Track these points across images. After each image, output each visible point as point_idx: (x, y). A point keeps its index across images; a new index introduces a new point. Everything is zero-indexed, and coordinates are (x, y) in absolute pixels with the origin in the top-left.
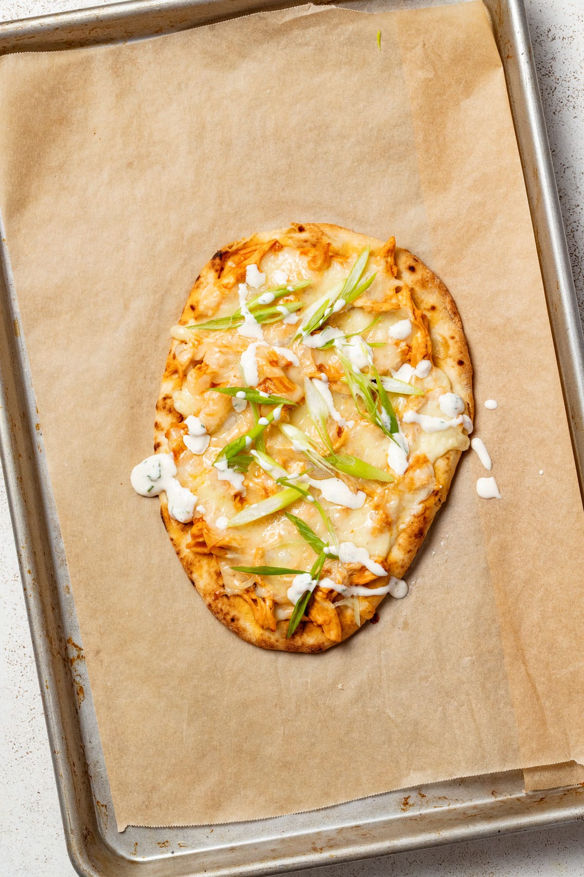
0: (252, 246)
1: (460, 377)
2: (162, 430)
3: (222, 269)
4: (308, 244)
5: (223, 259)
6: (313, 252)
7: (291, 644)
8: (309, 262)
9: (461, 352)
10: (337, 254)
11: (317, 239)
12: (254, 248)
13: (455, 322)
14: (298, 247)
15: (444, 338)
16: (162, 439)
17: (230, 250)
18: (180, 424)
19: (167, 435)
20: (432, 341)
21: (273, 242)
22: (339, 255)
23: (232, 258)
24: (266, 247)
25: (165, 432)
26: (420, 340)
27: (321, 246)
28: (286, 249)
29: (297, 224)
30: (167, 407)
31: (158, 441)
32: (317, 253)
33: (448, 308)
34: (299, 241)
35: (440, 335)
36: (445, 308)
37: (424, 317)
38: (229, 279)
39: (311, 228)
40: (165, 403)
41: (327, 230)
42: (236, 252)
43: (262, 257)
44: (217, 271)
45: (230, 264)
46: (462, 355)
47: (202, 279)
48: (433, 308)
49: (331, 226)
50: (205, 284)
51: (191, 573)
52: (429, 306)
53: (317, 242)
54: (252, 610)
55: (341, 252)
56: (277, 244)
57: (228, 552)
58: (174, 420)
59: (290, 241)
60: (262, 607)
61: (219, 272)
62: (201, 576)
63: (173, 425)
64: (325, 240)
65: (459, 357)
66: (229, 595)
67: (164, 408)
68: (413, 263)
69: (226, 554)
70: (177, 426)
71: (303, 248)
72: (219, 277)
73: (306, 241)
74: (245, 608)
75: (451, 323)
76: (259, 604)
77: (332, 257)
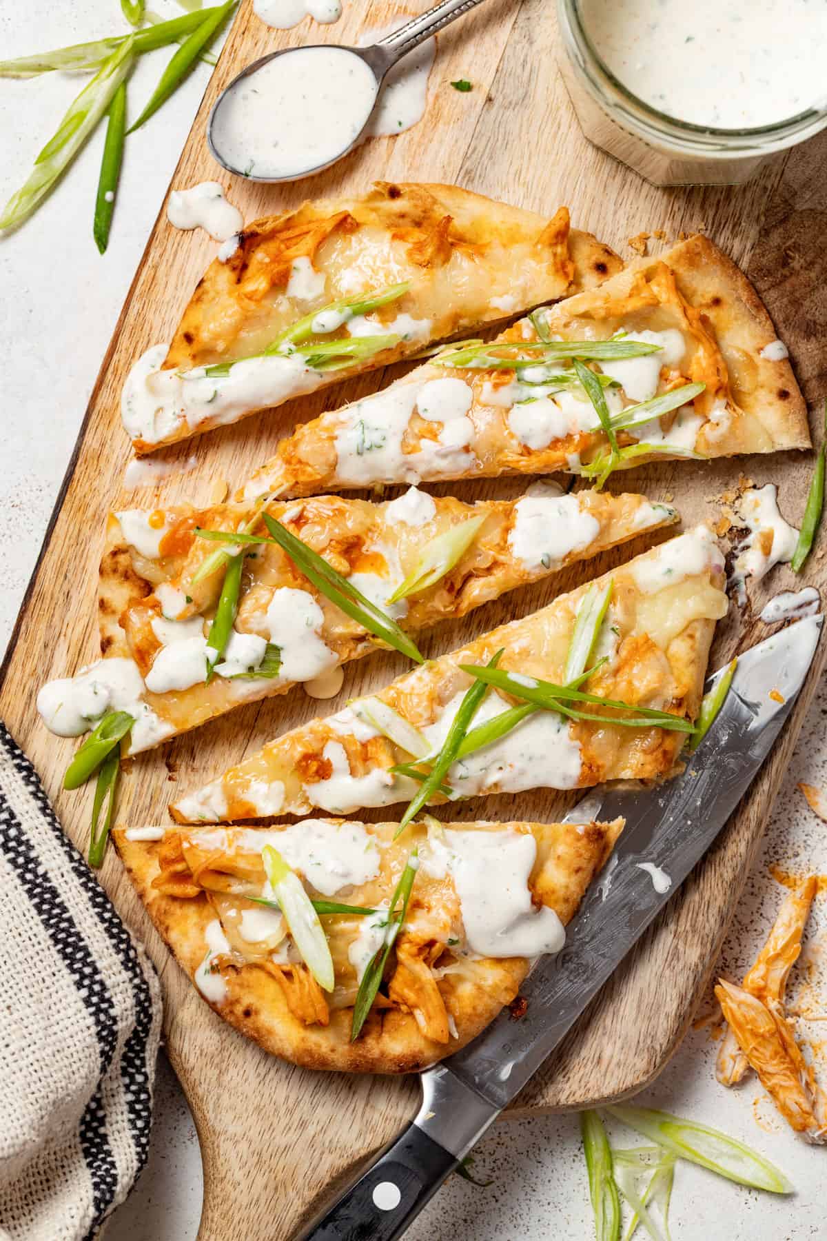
0: (302, 224)
1: (787, 420)
2: (114, 612)
3: (245, 267)
4: (407, 220)
5: (247, 247)
6: (417, 235)
7: (360, 1055)
8: (410, 254)
9: (782, 375)
10: (460, 240)
11: (425, 212)
12: (305, 228)
13: (760, 323)
14: (389, 227)
15: (747, 354)
16: (116, 631)
17: (259, 230)
18: (145, 600)
19: (123, 623)
20: (725, 360)
21: (341, 217)
22: (465, 242)
23: (263, 246)
24: (328, 227)
25: (118, 617)
26: (704, 363)
27: (430, 225)
28: (364, 230)
29: (387, 184)
30: (121, 569)
31: (108, 634)
32: (423, 237)
33: (744, 299)
34: (389, 216)
35: (738, 350)
36: (739, 299)
37: (704, 320)
38: (257, 283)
39: (412, 191)
40: (117, 563)
41: (442, 196)
42: (272, 235)
43: (320, 243)
44: (234, 269)
45: (260, 256)
46: (783, 379)
47: (206, 285)
48: (717, 302)
49: (449, 188)
50: (212, 294)
51: (167, 929)
52: (708, 298)
53: (424, 218)
54: (285, 993)
55: (468, 236)
56: (349, 220)
57: (231, 881)
58: (135, 593)
59: (373, 216)
60: (301, 982)
61: (237, 272)
62: (185, 934)
63: (133, 602)
64: (439, 213)
65: (779, 384)
66: (239, 965)
67: (115, 571)
68: (603, 259)
69: (229, 886)
70: (140, 603)
71: (398, 226)
72: (239, 281)
73: (403, 216)
74: (271, 989)
75: (753, 325)
76: (296, 979)
77: (452, 244)
